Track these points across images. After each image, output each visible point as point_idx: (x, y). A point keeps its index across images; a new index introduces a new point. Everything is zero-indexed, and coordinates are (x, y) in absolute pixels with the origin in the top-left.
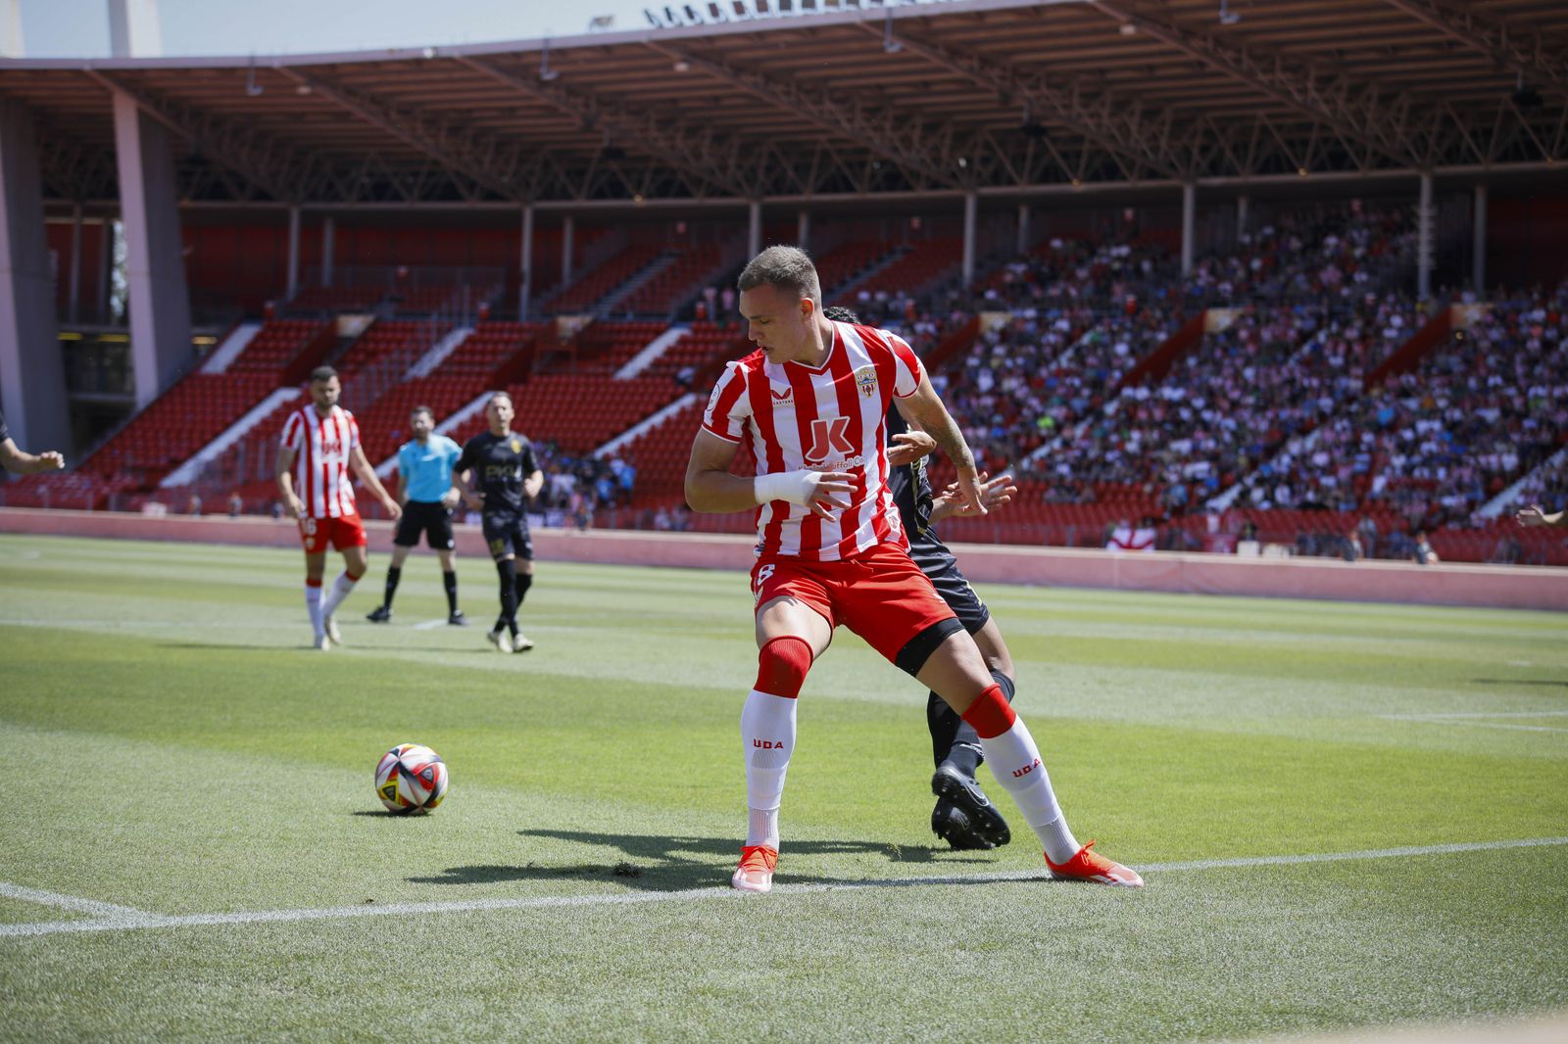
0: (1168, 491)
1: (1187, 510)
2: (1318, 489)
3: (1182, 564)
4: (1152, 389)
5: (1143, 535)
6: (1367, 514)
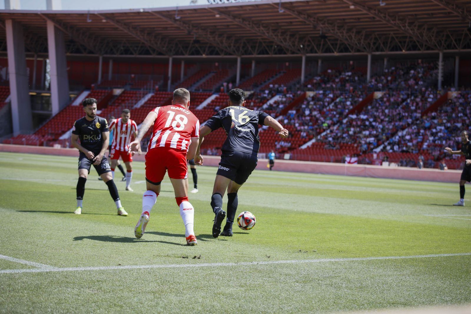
0: (361, 146)
1: (367, 152)
2: (407, 146)
3: (365, 168)
4: (357, 115)
5: (354, 159)
6: (421, 154)
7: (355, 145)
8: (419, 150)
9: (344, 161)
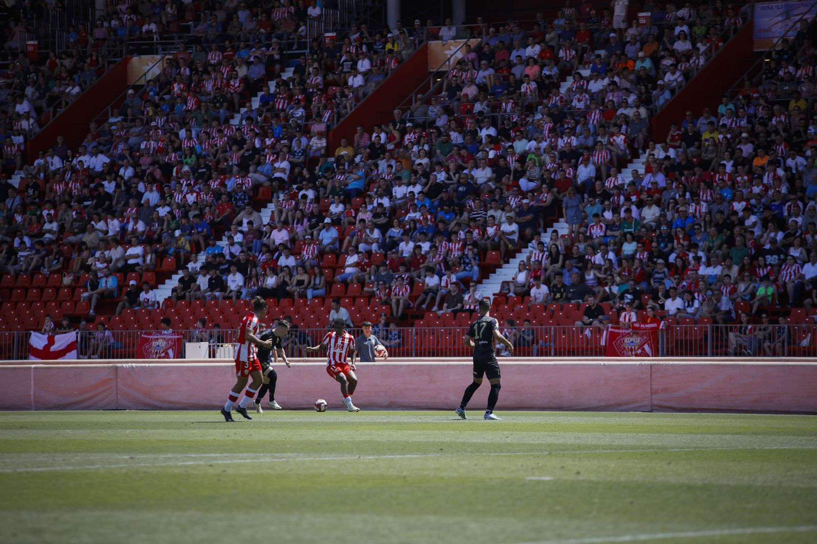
0: (93, 282)
1: (117, 303)
3: (116, 371)
4: (64, 158)
5: (63, 340)
6: (338, 301)
7: (67, 280)
8: (329, 284)
9: (26, 351)
